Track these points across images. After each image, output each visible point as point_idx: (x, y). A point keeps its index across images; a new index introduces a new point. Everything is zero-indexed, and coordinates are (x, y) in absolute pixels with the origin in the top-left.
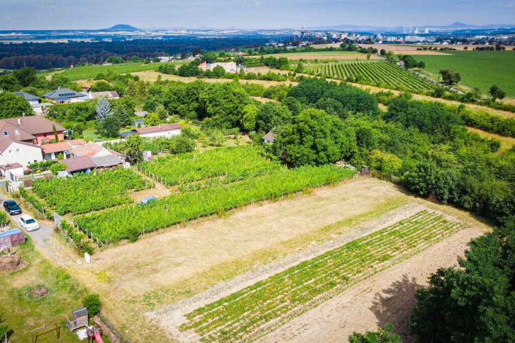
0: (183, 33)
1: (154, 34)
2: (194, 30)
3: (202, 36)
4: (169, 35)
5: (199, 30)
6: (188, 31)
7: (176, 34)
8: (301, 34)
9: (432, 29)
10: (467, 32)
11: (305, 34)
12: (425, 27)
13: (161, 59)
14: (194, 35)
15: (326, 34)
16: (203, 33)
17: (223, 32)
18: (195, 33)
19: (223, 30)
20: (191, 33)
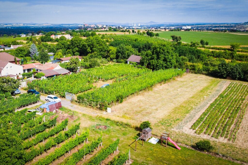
0: (22, 25)
1: (5, 26)
2: (27, 24)
3: (32, 27)
4: (14, 26)
5: (30, 24)
6: (24, 24)
7: (17, 26)
8: (84, 26)
9: (141, 24)
10: (156, 25)
11: (85, 26)
12: (138, 23)
13: (22, 36)
14: (28, 26)
15: (96, 26)
16: (32, 25)
17: (43, 25)
18: (28, 25)
19: (43, 24)
20: (26, 25)
